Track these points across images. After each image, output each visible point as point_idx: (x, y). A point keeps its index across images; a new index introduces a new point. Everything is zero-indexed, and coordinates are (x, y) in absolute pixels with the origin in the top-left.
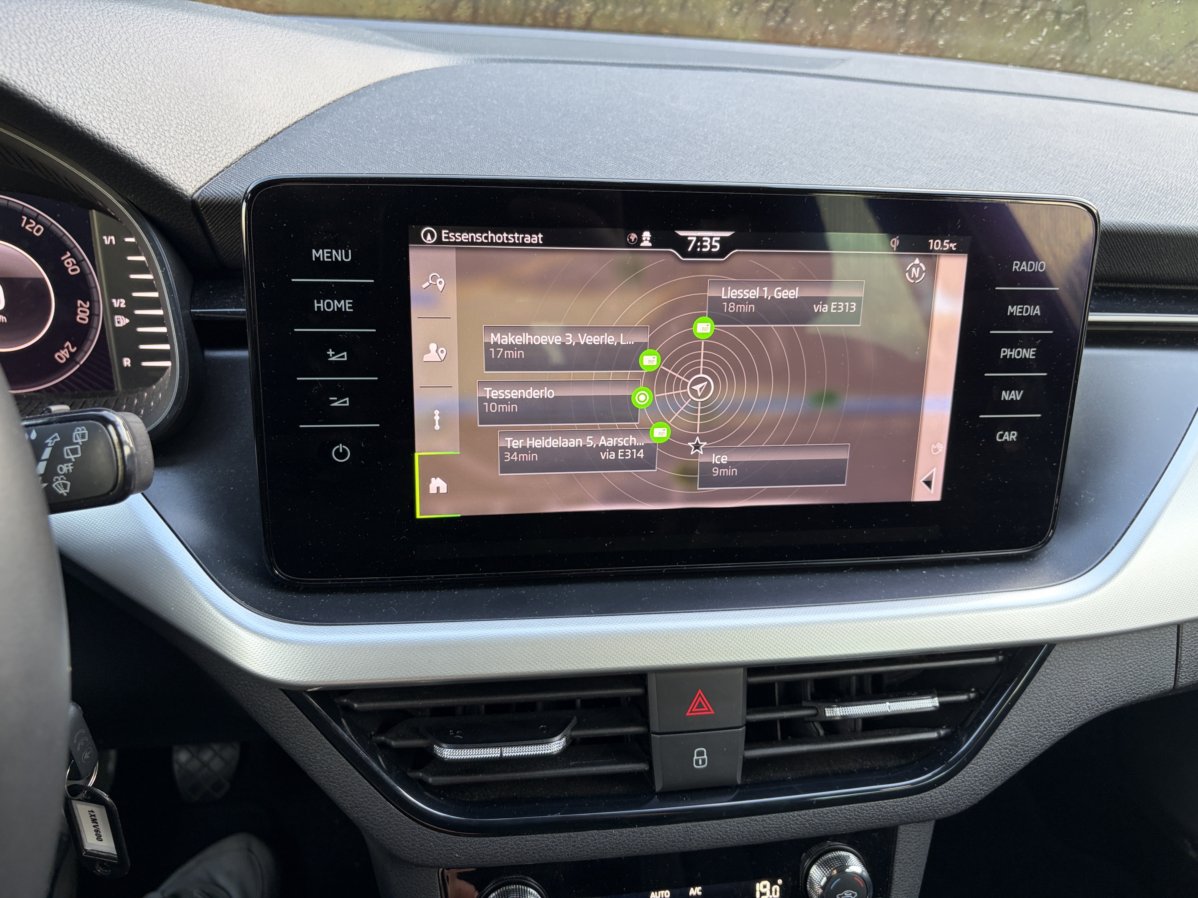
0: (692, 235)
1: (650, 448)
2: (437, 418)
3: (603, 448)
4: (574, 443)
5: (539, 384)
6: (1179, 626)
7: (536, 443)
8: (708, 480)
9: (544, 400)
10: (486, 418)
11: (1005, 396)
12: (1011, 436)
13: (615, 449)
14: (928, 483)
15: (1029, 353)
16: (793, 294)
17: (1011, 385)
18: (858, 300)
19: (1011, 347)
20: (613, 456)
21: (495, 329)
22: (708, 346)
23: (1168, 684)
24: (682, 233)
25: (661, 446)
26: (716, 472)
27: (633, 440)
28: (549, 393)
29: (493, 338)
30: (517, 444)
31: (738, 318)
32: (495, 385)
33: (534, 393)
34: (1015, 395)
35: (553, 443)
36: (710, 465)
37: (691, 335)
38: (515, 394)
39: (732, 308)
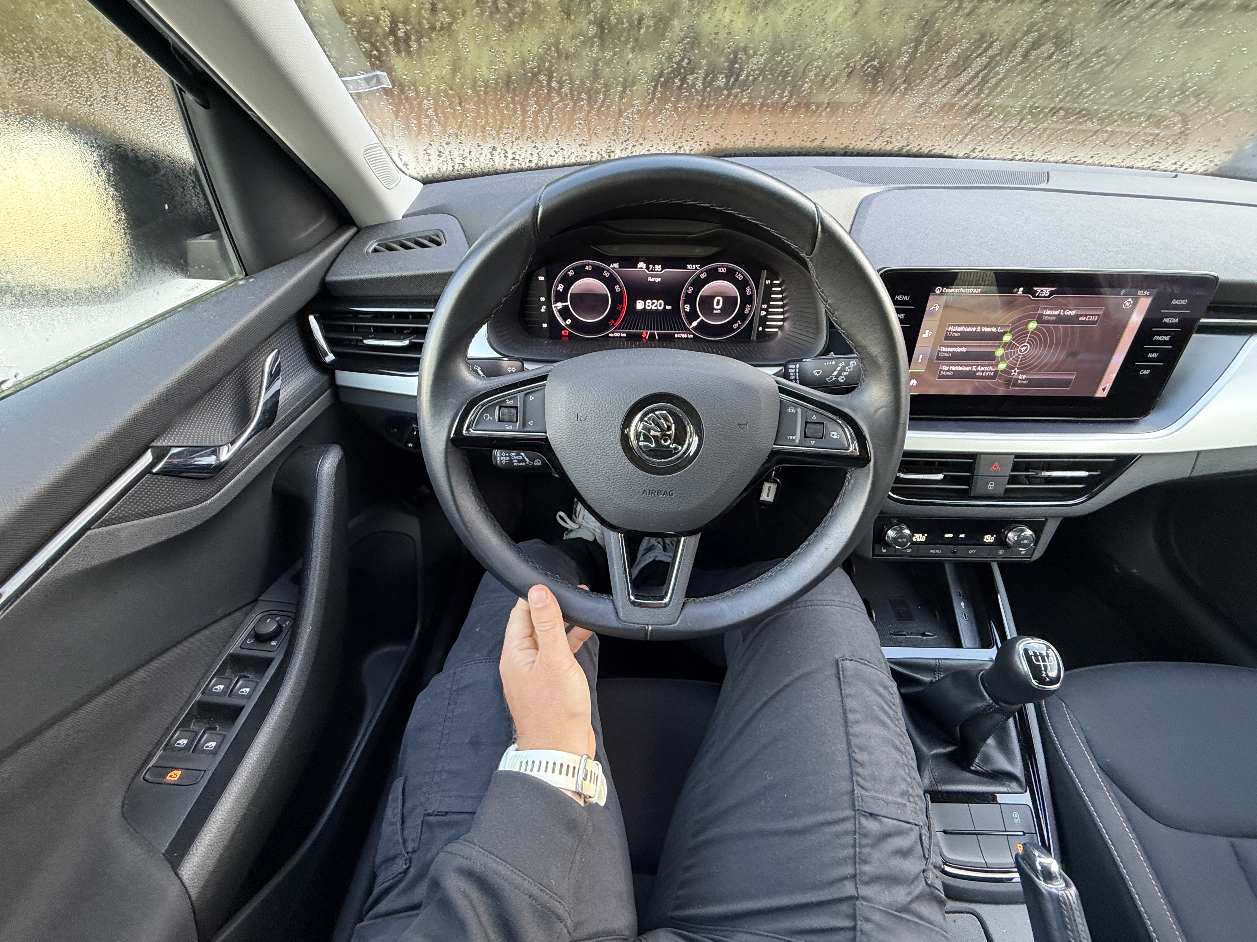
0: (1039, 290)
1: (996, 372)
2: (921, 358)
3: (978, 371)
4: (968, 369)
5: (961, 346)
6: (1199, 453)
7: (953, 368)
8: (1015, 384)
9: (961, 352)
10: (939, 358)
11: (1150, 355)
12: (1146, 372)
13: (983, 372)
14: (1104, 390)
15: (1167, 338)
16: (1072, 313)
17: (1153, 351)
18: (1098, 315)
19: (1159, 336)
20: (981, 374)
21: (951, 325)
22: (1032, 333)
23: (1186, 475)
24: (1035, 289)
25: (1001, 371)
26: (1019, 382)
27: (991, 368)
28: (964, 350)
29: (951, 328)
30: (946, 368)
31: (1048, 322)
32: (945, 346)
33: (959, 350)
34: (1155, 355)
35: (960, 368)
36: (1017, 379)
37: (1026, 328)
38: (951, 350)
39: (1046, 318)
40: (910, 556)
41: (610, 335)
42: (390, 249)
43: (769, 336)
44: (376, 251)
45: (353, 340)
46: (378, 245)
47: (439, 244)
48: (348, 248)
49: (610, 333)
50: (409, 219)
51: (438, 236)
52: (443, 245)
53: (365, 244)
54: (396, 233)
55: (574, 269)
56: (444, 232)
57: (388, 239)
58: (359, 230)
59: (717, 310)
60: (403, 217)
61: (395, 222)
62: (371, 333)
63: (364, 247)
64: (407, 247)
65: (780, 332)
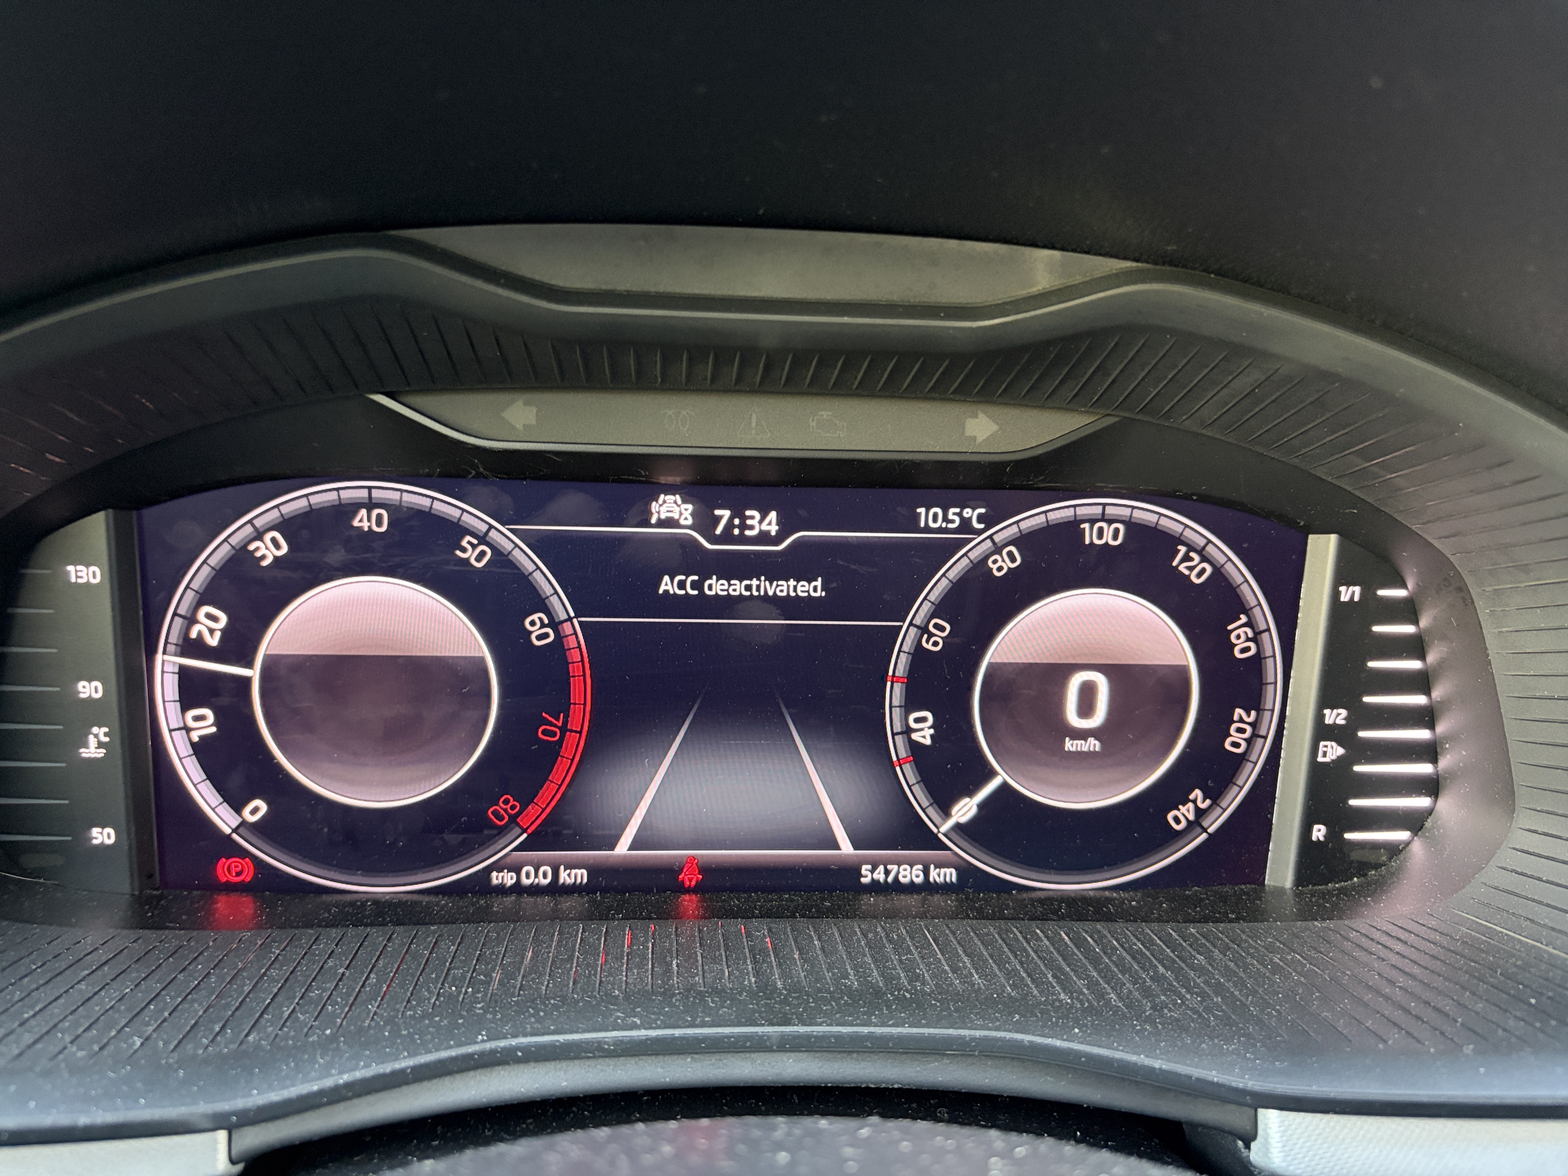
41: (496, 878)
43: (1362, 868)
49: (498, 867)
55: (286, 526)
59: (1082, 734)
65: (1417, 847)
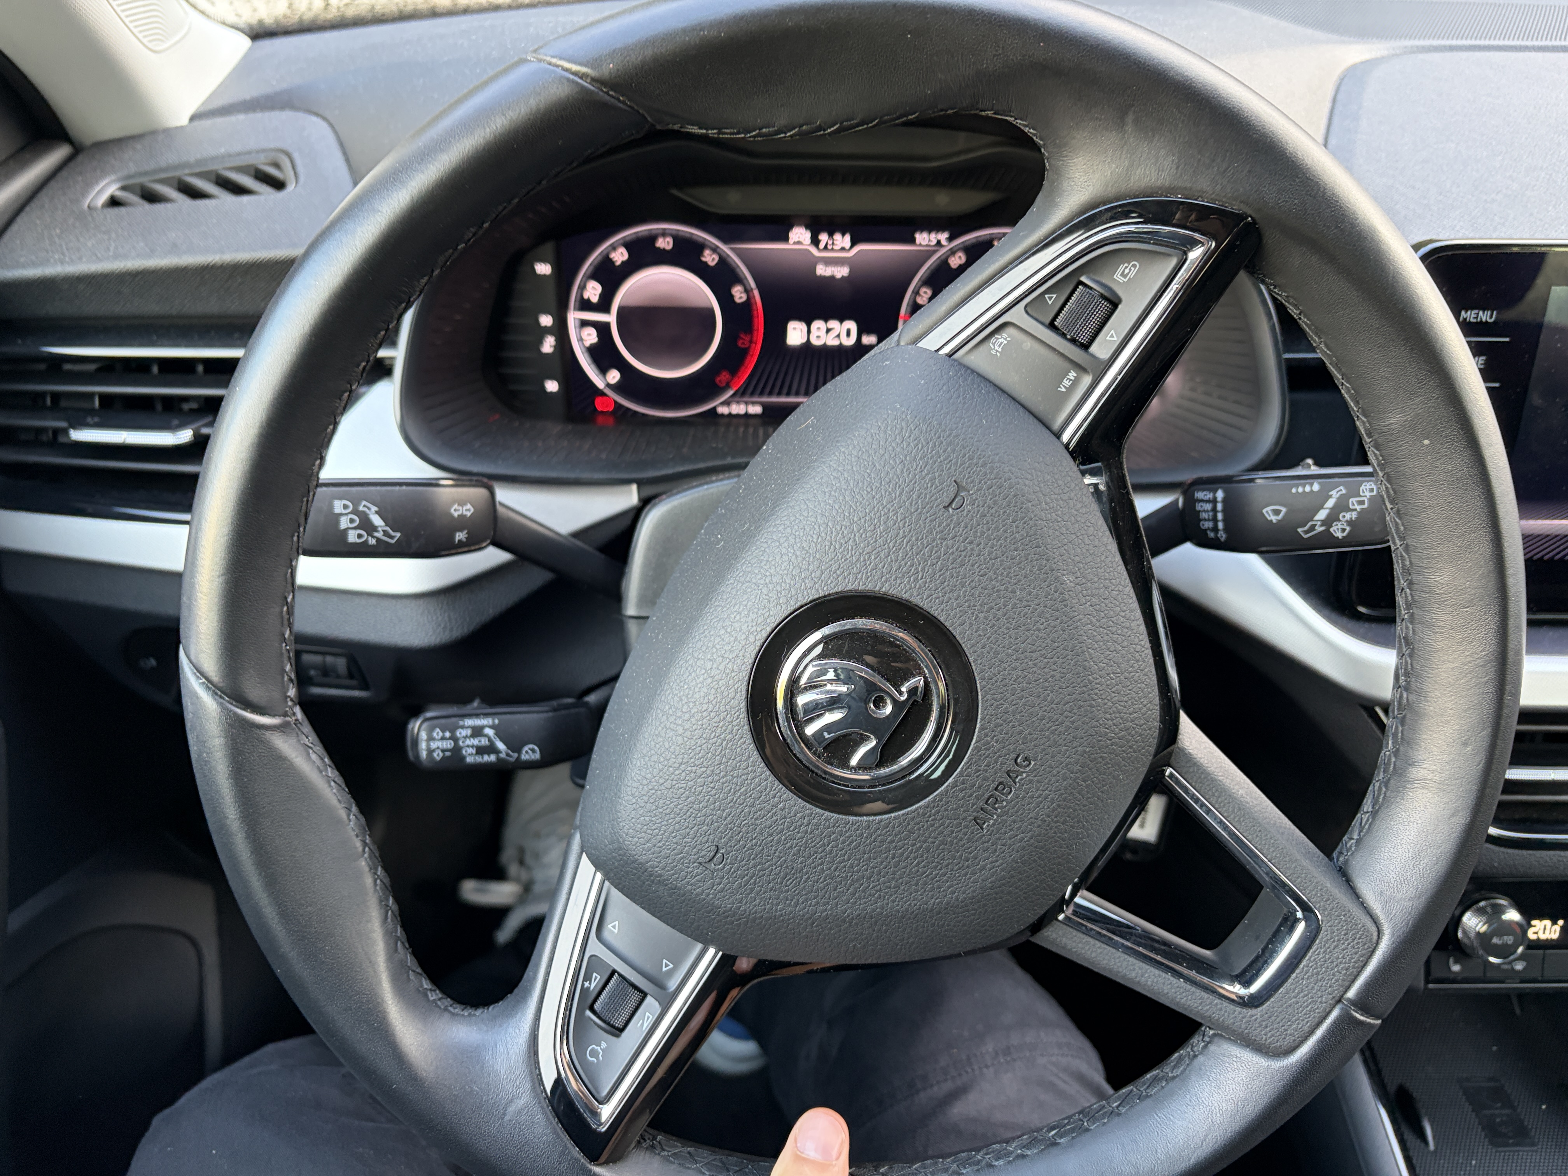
40: (1522, 981)
41: (721, 410)
42: (151, 197)
44: (114, 202)
45: (44, 430)
46: (124, 188)
47: (278, 185)
48: (43, 198)
49: (723, 404)
50: (207, 123)
51: (277, 165)
52: (290, 187)
53: (88, 186)
54: (168, 158)
55: (627, 245)
56: (296, 156)
57: (146, 173)
58: (78, 150)
60: (192, 119)
61: (169, 132)
62: (92, 412)
63: (84, 194)
64: (195, 194)
